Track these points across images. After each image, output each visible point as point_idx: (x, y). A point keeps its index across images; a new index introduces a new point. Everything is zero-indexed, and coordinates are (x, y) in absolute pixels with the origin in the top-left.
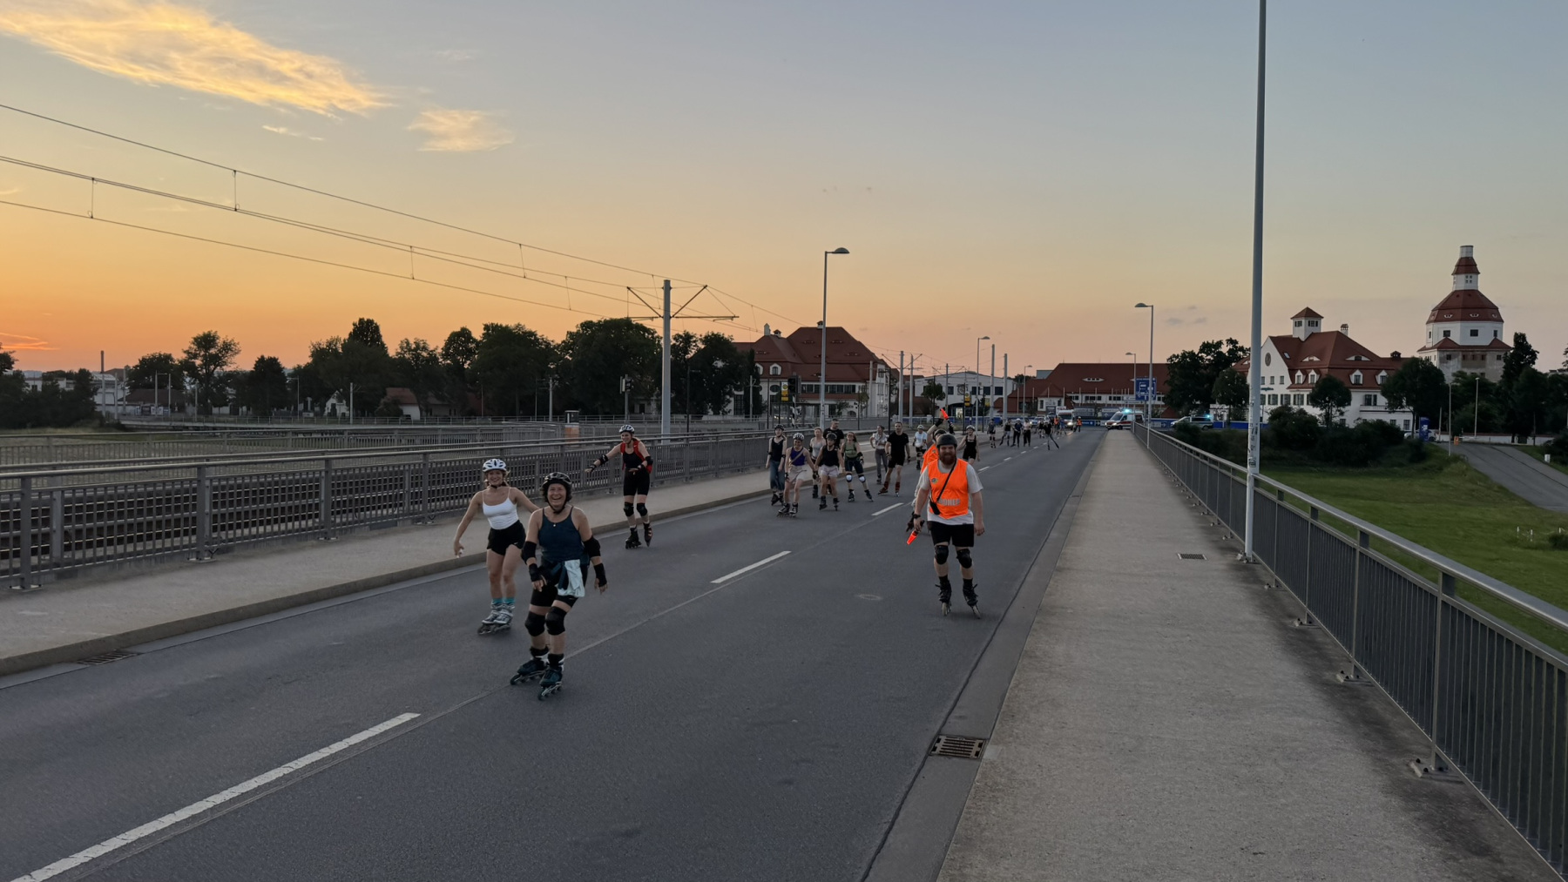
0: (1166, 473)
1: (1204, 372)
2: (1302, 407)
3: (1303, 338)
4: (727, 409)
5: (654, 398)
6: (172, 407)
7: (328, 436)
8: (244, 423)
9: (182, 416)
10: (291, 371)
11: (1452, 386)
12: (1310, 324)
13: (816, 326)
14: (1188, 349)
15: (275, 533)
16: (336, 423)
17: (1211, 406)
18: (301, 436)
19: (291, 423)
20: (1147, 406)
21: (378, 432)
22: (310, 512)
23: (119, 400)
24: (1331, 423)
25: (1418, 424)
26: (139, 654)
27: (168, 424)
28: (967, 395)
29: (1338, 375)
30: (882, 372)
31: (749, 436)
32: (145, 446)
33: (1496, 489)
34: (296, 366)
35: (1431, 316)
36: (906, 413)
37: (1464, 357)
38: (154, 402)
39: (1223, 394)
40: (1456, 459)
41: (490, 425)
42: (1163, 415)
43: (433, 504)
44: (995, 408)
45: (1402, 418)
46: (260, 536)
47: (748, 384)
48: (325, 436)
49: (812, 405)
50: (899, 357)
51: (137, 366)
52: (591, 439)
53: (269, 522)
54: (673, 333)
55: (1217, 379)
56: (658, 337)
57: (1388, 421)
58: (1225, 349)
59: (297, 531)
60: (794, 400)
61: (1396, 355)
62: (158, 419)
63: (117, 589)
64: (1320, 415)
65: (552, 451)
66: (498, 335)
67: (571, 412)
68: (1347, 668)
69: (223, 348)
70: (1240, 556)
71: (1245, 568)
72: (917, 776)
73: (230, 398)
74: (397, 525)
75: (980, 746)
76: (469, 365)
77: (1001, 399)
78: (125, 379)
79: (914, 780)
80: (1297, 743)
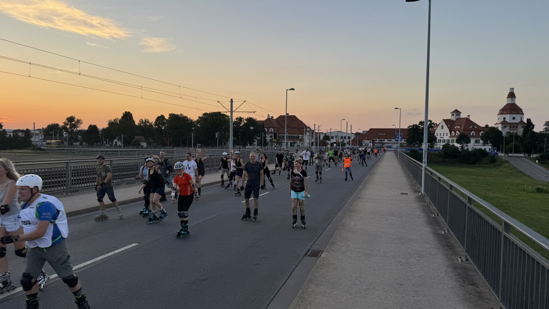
0: (402, 166)
2: (453, 144)
3: (454, 120)
4: (254, 144)
8: (85, 148)
9: (63, 145)
10: (101, 130)
11: (505, 137)
12: (457, 115)
13: (286, 115)
14: (415, 124)
16: (117, 148)
19: (100, 148)
20: (399, 143)
23: (40, 140)
24: (464, 149)
25: (493, 150)
27: (57, 148)
28: (338, 139)
29: (466, 133)
30: (308, 131)
32: (49, 156)
34: (103, 128)
35: (499, 112)
37: (510, 127)
40: (506, 162)
41: (171, 149)
42: (405, 146)
44: (347, 143)
45: (488, 148)
46: (88, 187)
47: (262, 135)
48: (113, 152)
50: (314, 126)
51: (46, 128)
54: (234, 117)
56: (229, 118)
57: (483, 149)
61: (487, 126)
64: (459, 147)
66: (174, 117)
67: (198, 145)
68: (445, 230)
69: (77, 122)
70: (420, 193)
71: (421, 198)
72: (299, 262)
73: (80, 139)
74: (135, 183)
75: (322, 253)
76: (164, 128)
77: (350, 141)
78: (42, 132)
79: (298, 264)
80: (424, 252)
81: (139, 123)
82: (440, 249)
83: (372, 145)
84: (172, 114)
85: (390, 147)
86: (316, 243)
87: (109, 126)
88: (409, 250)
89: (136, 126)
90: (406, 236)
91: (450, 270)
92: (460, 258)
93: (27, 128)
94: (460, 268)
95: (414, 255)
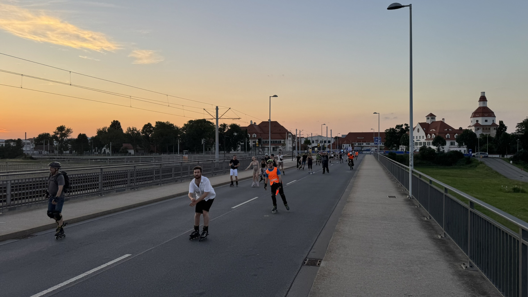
0: (384, 169)
1: (397, 135)
2: (430, 146)
3: (430, 123)
4: (238, 149)
5: (214, 146)
6: (49, 151)
7: (103, 160)
8: (74, 156)
9: (53, 154)
10: (90, 139)
11: (480, 139)
12: (432, 118)
13: (268, 121)
14: (392, 127)
15: (84, 194)
16: (106, 156)
17: (400, 146)
18: (94, 160)
19: (90, 156)
20: (378, 146)
21: (120, 159)
22: (95, 186)
23: (31, 149)
24: (440, 151)
25: (469, 151)
26: (36, 236)
27: (48, 157)
28: (318, 143)
29: (441, 135)
30: (290, 136)
31: (245, 158)
32: (40, 165)
33: (495, 173)
34: (92, 137)
35: (472, 115)
36: (298, 150)
37: (483, 129)
38: (43, 149)
39: (403, 142)
40: (481, 163)
41: (158, 156)
42: (384, 149)
43: (137, 183)
44: (328, 147)
45: (463, 149)
46: (79, 195)
47: (245, 140)
48: (102, 160)
49: (267, 147)
50: (296, 131)
51: (37, 137)
52: (192, 160)
53: (81, 190)
54: (219, 124)
55: (402, 137)
56: (215, 125)
57: (459, 151)
58: (404, 127)
59: (91, 193)
60: (260, 146)
61: (461, 128)
62: (45, 155)
63: (29, 214)
64: (436, 149)
65: (179, 164)
66: (160, 125)
67: (185, 151)
68: (442, 233)
69: (67, 131)
70: (408, 196)
71: (409, 200)
72: (298, 272)
73: (69, 148)
74: (125, 190)
75: (320, 261)
76: (151, 135)
77: (330, 145)
78: (34, 142)
79: (297, 274)
80: (424, 259)
81: (127, 131)
82: (440, 255)
83: (351, 148)
84: (159, 122)
85: (368, 150)
86: (312, 251)
87: (98, 135)
88: (409, 257)
89: (125, 134)
90: (403, 241)
91: (456, 278)
92: (464, 264)
93: (19, 138)
94: (466, 275)
95: (415, 261)
